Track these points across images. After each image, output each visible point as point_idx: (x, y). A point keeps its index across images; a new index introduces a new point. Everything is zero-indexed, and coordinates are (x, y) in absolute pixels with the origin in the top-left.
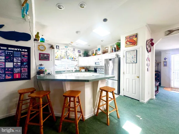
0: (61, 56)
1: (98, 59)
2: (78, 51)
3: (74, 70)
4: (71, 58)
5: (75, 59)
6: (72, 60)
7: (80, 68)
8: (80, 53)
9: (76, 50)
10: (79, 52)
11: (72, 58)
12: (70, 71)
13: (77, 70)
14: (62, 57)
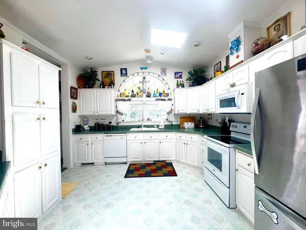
0: (133, 91)
1: (233, 86)
2: (176, 73)
3: (162, 124)
4: (158, 95)
5: (168, 95)
6: (156, 100)
7: (181, 118)
8: (179, 80)
9: (168, 72)
10: (178, 75)
11: (160, 95)
12: (152, 126)
13: (174, 123)
14: (135, 93)
